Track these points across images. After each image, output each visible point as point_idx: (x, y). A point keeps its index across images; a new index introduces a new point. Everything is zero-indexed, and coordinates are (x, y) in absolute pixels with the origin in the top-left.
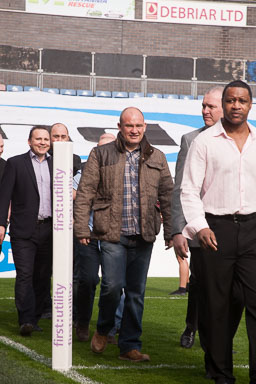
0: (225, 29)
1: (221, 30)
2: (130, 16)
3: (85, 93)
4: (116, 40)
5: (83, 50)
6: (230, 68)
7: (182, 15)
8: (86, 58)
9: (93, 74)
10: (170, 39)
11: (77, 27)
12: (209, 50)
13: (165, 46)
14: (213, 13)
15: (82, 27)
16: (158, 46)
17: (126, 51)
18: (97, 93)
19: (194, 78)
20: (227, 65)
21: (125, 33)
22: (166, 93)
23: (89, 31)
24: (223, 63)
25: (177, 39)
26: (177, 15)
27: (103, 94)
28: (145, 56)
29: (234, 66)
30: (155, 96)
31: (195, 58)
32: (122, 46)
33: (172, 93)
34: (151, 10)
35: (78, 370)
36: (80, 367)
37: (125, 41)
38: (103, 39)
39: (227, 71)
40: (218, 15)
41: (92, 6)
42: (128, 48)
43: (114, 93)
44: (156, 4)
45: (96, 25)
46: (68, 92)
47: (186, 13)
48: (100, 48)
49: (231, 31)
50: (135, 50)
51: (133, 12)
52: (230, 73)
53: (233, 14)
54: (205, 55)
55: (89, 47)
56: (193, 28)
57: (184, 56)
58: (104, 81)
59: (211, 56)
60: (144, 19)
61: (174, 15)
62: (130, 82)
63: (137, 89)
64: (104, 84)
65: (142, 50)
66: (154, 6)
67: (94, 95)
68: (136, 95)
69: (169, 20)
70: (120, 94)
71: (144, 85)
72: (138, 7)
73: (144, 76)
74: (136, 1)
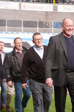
0: (47, 12)
1: (45, 13)
2: (18, 8)
3: (4, 32)
4: (13, 16)
5: (3, 19)
6: (48, 24)
8: (4, 21)
9: (6, 26)
10: (30, 15)
11: (1, 12)
12: (42, 19)
13: (29, 18)
15: (3, 12)
16: (26, 17)
17: (17, 19)
18: (8, 32)
19: (38, 27)
20: (48, 23)
21: (16, 14)
22: (29, 32)
23: (5, 13)
24: (46, 23)
25: (32, 15)
26: (32, 8)
27: (10, 32)
28: (22, 21)
29: (50, 23)
30: (26, 33)
31: (38, 21)
32: (15, 18)
33: (31, 32)
34: (24, 6)
37: (16, 16)
38: (9, 16)
39: (48, 25)
40: (44, 8)
41: (6, 5)
42: (17, 18)
43: (13, 32)
44: (26, 5)
45: (7, 11)
47: (35, 7)
48: (9, 18)
49: (48, 13)
50: (19, 19)
52: (49, 26)
53: (49, 8)
55: (5, 18)
56: (37, 12)
57: (34, 21)
58: (10, 28)
59: (42, 21)
60: (22, 9)
62: (18, 29)
63: (20, 31)
64: (10, 29)
65: (22, 19)
67: (7, 33)
68: (20, 33)
70: (15, 33)
71: (22, 30)
72: (20, 5)
73: (22, 27)
74: (19, 4)
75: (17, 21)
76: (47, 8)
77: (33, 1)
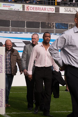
1: (48, 14)
2: (21, 10)
3: (8, 32)
4: (17, 17)
5: (7, 20)
6: (51, 25)
7: (36, 9)
8: (8, 22)
9: (10, 27)
10: (33, 16)
11: (5, 13)
12: (44, 20)
13: (32, 18)
14: (45, 9)
15: (7, 13)
16: (29, 18)
17: (20, 20)
18: (12, 32)
19: (40, 28)
20: (50, 24)
21: (20, 15)
22: (32, 32)
23: (9, 14)
24: (48, 23)
25: (35, 16)
26: (35, 9)
27: (14, 32)
28: (26, 21)
29: (52, 24)
30: (29, 33)
31: (40, 22)
32: (19, 19)
33: (34, 32)
34: (27, 8)
35: (7, 114)
36: (8, 113)
37: (20, 17)
38: (13, 17)
39: (50, 26)
40: (47, 10)
41: (10, 7)
42: (21, 19)
43: (17, 32)
44: (29, 6)
45: (11, 12)
46: (3, 32)
47: (37, 9)
48: (12, 19)
49: (50, 14)
50: (23, 20)
51: (22, 8)
53: (51, 9)
54: (43, 21)
55: (9, 19)
56: (40, 13)
57: (37, 21)
58: (14, 29)
59: (45, 21)
60: (25, 11)
61: (34, 9)
62: (21, 29)
63: (24, 31)
65: (25, 20)
66: (28, 7)
67: (11, 33)
68: (23, 33)
69: (32, 11)
70: (19, 33)
71: (26, 30)
72: (23, 7)
73: (26, 27)
74: (23, 5)
75: (21, 21)
76: (49, 10)
77: (36, 3)
